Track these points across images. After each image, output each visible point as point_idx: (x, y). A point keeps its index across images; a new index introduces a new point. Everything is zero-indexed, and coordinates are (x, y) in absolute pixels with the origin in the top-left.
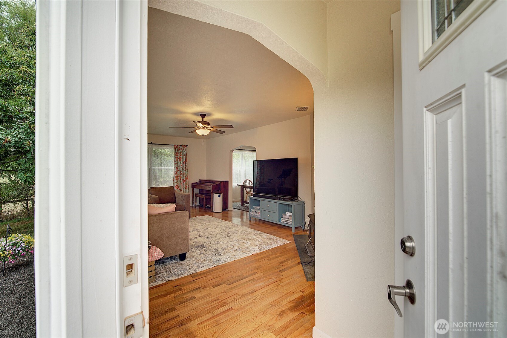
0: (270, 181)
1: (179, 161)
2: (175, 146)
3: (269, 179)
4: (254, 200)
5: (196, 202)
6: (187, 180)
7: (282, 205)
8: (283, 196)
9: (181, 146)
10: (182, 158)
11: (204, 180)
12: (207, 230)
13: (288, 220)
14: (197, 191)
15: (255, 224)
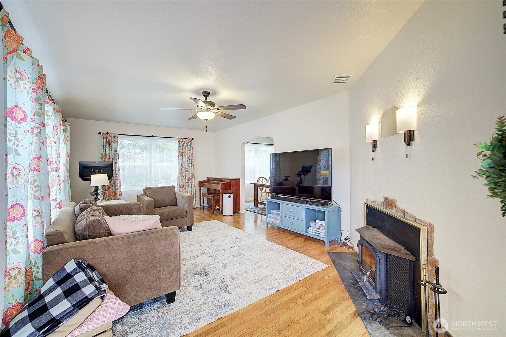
0: (287, 178)
1: (183, 157)
2: (179, 139)
3: (286, 177)
4: (271, 203)
5: (203, 203)
6: (193, 178)
7: (309, 210)
8: (310, 199)
9: (186, 139)
10: (187, 153)
11: (212, 177)
12: (212, 243)
13: (318, 231)
14: (204, 190)
15: (274, 234)
